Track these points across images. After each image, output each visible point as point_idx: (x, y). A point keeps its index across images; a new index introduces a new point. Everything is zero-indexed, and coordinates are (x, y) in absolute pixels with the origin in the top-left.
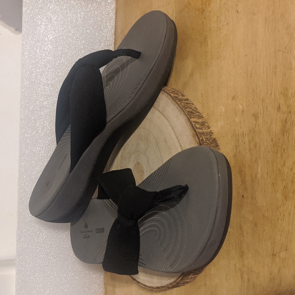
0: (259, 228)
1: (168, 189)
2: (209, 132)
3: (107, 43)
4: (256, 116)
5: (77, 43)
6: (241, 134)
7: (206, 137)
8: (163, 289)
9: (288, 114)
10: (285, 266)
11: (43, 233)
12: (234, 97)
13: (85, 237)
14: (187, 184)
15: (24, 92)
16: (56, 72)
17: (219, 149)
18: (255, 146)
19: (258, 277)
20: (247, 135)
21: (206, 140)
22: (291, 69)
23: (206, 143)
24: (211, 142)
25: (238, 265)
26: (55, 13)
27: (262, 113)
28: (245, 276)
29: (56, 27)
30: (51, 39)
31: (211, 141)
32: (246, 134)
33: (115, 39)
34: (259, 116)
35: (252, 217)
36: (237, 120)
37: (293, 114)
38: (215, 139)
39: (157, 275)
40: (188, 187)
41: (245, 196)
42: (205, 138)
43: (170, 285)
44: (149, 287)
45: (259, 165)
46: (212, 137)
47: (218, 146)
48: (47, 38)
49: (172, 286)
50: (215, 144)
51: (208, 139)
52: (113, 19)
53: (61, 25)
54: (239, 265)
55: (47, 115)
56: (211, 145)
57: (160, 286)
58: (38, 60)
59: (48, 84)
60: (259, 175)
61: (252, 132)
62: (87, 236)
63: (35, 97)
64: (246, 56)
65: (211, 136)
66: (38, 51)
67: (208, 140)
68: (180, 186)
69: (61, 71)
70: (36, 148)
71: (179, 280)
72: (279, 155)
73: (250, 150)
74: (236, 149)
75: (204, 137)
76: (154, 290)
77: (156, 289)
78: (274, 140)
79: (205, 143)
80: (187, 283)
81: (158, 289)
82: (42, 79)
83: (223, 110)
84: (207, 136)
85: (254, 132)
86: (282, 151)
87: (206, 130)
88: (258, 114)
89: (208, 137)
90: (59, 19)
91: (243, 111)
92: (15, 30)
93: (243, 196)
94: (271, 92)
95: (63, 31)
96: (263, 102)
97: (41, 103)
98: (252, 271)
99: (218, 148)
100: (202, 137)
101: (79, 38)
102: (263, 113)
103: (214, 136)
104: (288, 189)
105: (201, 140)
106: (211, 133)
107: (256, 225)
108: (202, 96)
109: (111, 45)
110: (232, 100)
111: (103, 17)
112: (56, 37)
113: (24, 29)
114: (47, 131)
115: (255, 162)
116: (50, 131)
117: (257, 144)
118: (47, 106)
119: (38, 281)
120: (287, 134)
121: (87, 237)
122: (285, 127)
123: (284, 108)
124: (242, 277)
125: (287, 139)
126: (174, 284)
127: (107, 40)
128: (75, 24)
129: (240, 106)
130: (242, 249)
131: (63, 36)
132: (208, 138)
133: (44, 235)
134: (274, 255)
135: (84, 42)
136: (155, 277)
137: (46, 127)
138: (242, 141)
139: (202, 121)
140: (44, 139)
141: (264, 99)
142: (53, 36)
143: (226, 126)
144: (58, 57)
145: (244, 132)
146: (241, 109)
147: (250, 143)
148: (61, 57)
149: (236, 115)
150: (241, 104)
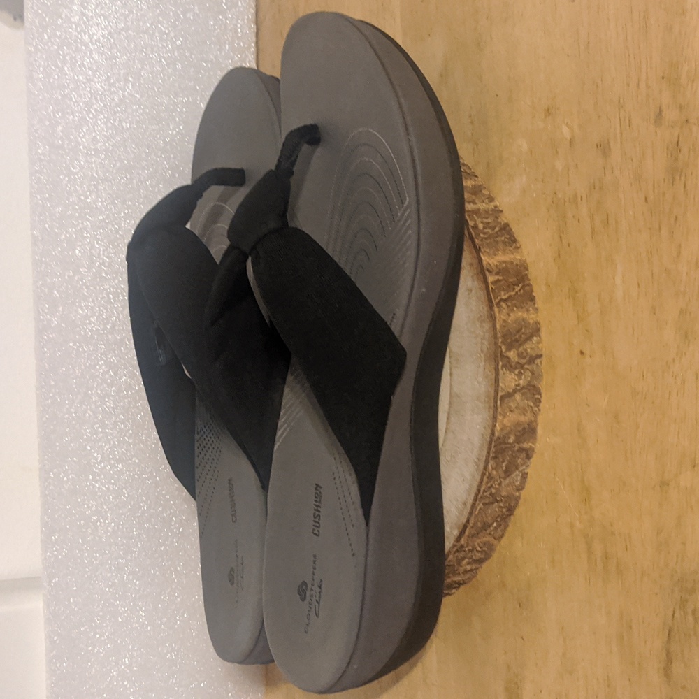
0: (624, 425)
2: (492, 210)
3: (239, 44)
4: (604, 149)
5: (163, 46)
6: (569, 199)
7: (485, 220)
9: (681, 128)
10: (691, 507)
11: (107, 518)
12: (548, 109)
17: (518, 248)
18: (606, 223)
19: (628, 544)
20: (584, 197)
21: (484, 228)
22: (684, 13)
23: (484, 233)
24: (497, 233)
25: (577, 524)
27: (619, 136)
28: (598, 548)
30: (99, 39)
31: (497, 229)
32: (582, 197)
34: (612, 145)
35: (606, 400)
36: (559, 165)
37: (695, 124)
38: (507, 225)
41: (587, 352)
42: (482, 222)
45: (618, 266)
46: (499, 220)
47: (515, 241)
48: (87, 36)
50: (508, 236)
51: (491, 225)
54: (580, 522)
56: (498, 239)
59: (96, 150)
60: (619, 294)
61: (597, 188)
65: (497, 218)
66: (66, 69)
67: (490, 228)
72: (664, 232)
73: (593, 232)
74: (561, 238)
75: (478, 221)
78: (651, 198)
79: (482, 235)
80: (457, 588)
83: (525, 147)
84: (487, 218)
85: (601, 188)
86: (672, 221)
87: (484, 204)
89: (489, 220)
91: (571, 142)
93: (582, 353)
94: (637, 81)
95: (127, 16)
96: (619, 108)
98: (613, 533)
99: (514, 245)
100: (475, 221)
102: (622, 135)
103: (503, 219)
104: (690, 313)
105: (473, 227)
106: (497, 212)
107: (616, 417)
108: (472, 123)
109: (248, 48)
110: (546, 117)
112: (110, 33)
113: (28, 15)
115: (607, 261)
117: (610, 216)
120: (683, 178)
122: (677, 159)
123: (671, 115)
124: (589, 551)
125: (683, 190)
127: (238, 38)
129: (565, 130)
130: (586, 482)
132: (489, 223)
133: (110, 523)
134: (664, 484)
137: (99, 257)
138: (573, 217)
139: (475, 185)
140: (95, 288)
141: (621, 100)
142: (103, 29)
143: (532, 185)
144: (119, 82)
145: (576, 194)
146: (568, 136)
147: (592, 218)
148: (127, 80)
149: (557, 152)
150: (567, 124)
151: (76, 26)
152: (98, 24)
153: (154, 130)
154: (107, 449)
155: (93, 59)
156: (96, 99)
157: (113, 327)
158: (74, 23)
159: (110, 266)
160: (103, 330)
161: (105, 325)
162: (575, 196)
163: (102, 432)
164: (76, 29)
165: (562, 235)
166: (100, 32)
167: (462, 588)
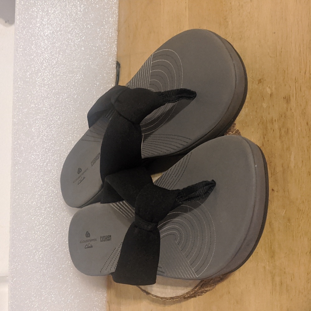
0: (293, 224)
1: (193, 186)
4: (287, 100)
6: (269, 120)
8: (177, 299)
12: (260, 80)
13: (87, 247)
14: (214, 180)
15: (17, 93)
16: (53, 71)
18: (287, 132)
19: (292, 278)
20: (276, 121)
21: (229, 131)
25: (267, 267)
26: (53, 5)
27: (295, 95)
28: (277, 279)
29: (53, 21)
30: (48, 34)
31: (234, 132)
32: (275, 120)
33: (118, 35)
35: (284, 212)
36: (265, 105)
38: (238, 130)
39: (171, 285)
40: (215, 182)
41: (275, 189)
43: (187, 294)
44: (162, 298)
45: (292, 152)
46: (235, 128)
48: (43, 33)
49: (188, 295)
52: (116, 13)
53: (59, 18)
54: (269, 266)
55: (43, 119)
57: (175, 296)
58: (32, 57)
60: (292, 165)
61: (283, 117)
62: (89, 245)
63: (30, 99)
64: (274, 33)
66: (32, 47)
67: (231, 131)
68: (205, 181)
69: (59, 70)
70: (31, 156)
71: (197, 288)
73: (280, 136)
74: (264, 138)
76: (168, 301)
77: (170, 300)
80: (205, 293)
81: (172, 300)
82: (38, 78)
85: (285, 117)
88: (290, 96)
89: (231, 128)
90: (57, 12)
91: (271, 95)
92: (4, 22)
94: (305, 71)
95: (61, 25)
96: (295, 82)
97: (37, 105)
98: (285, 272)
101: (79, 34)
103: (237, 128)
107: (289, 220)
109: (114, 42)
110: (259, 83)
111: (105, 11)
112: (53, 32)
114: (44, 137)
115: (287, 150)
116: (47, 137)
117: (289, 130)
118: (43, 109)
119: (34, 306)
121: (89, 247)
124: (273, 278)
126: (192, 293)
127: (110, 37)
128: (74, 18)
129: (268, 90)
130: (272, 248)
131: (61, 31)
133: (41, 254)
135: (84, 38)
136: (169, 287)
137: (43, 132)
138: (271, 128)
140: (40, 146)
141: (297, 79)
142: (50, 30)
143: (251, 113)
144: (56, 54)
145: (273, 118)
146: (269, 93)
147: (280, 130)
148: (59, 54)
149: (264, 100)
150: (269, 87)
151: (38, 28)
152: (48, 28)
153: (70, 77)
154: (41, 220)
155: (45, 43)
156: (45, 61)
157: (47, 164)
158: (37, 27)
159: (47, 136)
160: (42, 165)
161: (43, 163)
162: (272, 120)
163: (39, 212)
164: (38, 29)
165: (265, 136)
166: (49, 32)
167: (208, 293)
